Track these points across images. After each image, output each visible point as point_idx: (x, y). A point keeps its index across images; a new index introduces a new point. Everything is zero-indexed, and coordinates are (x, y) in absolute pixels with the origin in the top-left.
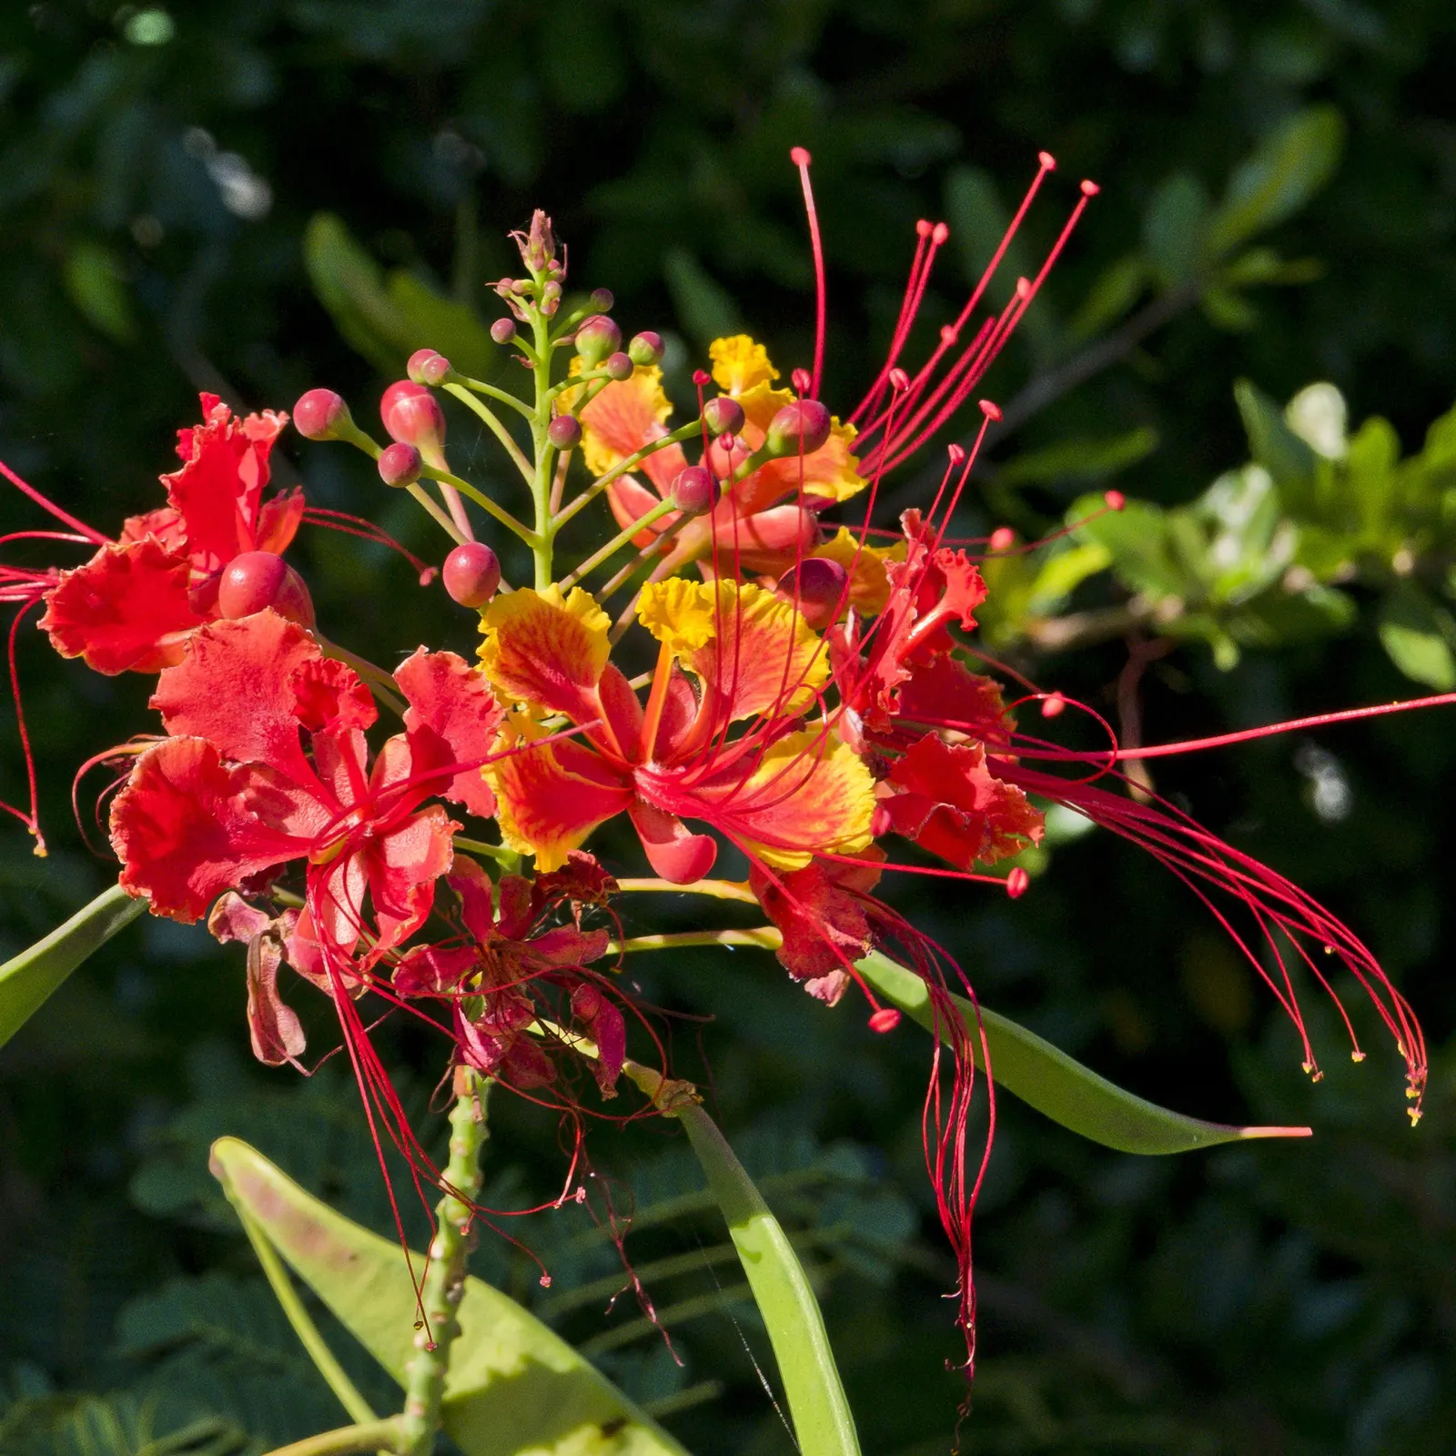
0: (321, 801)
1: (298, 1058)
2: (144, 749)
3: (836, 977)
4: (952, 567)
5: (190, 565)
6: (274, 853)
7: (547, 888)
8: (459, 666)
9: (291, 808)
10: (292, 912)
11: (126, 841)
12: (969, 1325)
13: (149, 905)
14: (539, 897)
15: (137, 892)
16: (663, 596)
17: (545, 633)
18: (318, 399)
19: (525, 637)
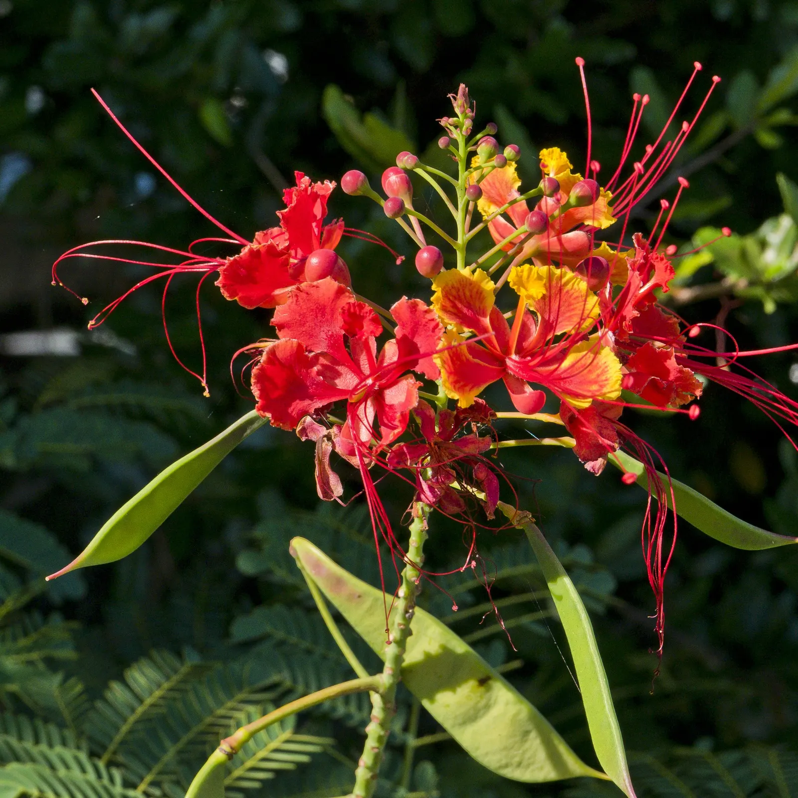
0: (353, 372)
1: (340, 498)
2: (267, 345)
3: (600, 461)
4: (658, 262)
5: (290, 256)
6: (330, 397)
7: (462, 416)
8: (422, 306)
9: (338, 375)
10: (337, 426)
11: (259, 390)
12: (661, 632)
13: (269, 421)
14: (458, 422)
15: (264, 415)
16: (521, 274)
17: (463, 290)
18: (354, 175)
19: (454, 292)
